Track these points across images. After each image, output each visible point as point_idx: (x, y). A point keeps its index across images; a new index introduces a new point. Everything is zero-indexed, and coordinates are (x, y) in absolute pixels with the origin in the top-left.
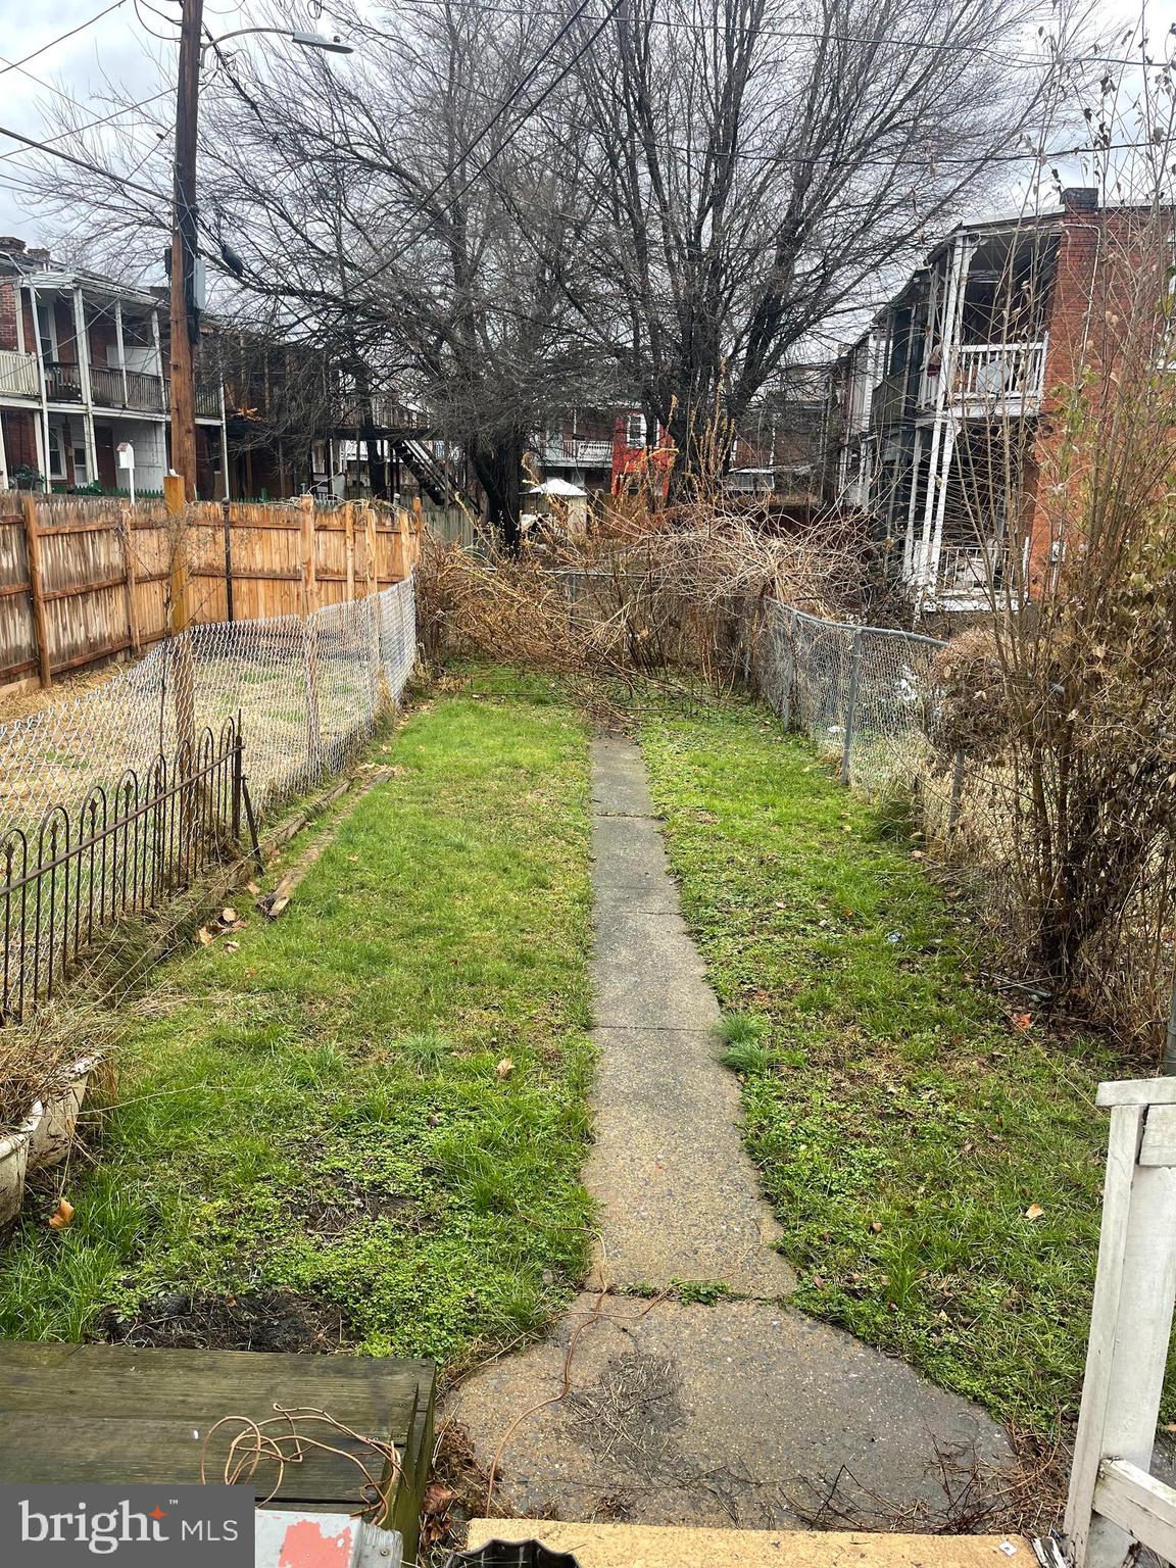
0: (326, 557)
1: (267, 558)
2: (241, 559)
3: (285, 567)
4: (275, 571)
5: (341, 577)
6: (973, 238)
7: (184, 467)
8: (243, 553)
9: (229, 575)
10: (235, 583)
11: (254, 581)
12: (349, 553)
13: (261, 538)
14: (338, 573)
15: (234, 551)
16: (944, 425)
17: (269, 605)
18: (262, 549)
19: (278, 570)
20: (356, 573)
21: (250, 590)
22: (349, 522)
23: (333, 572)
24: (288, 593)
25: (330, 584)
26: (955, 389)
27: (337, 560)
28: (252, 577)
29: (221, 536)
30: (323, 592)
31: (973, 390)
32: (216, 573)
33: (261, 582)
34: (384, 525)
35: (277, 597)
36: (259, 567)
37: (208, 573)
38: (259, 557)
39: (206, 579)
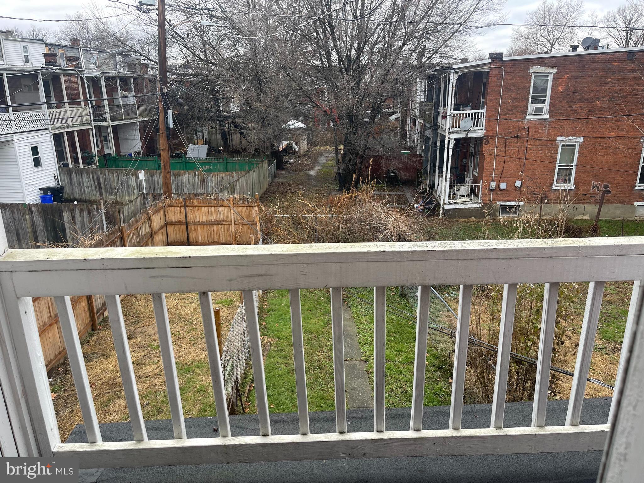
0: (223, 216)
1: (201, 217)
2: (191, 218)
3: (208, 220)
4: (204, 222)
5: (230, 223)
6: (457, 73)
7: (168, 186)
8: (192, 216)
9: (187, 224)
10: (189, 227)
11: (196, 226)
12: (232, 215)
13: (198, 210)
14: (228, 221)
15: (188, 215)
16: (449, 141)
17: (203, 234)
18: (199, 214)
19: (205, 221)
20: (235, 221)
21: (195, 229)
22: (232, 204)
23: (226, 221)
24: (210, 229)
25: (225, 226)
26: (453, 127)
27: (228, 217)
28: (196, 224)
29: (183, 210)
30: (223, 229)
31: (459, 127)
32: (181, 223)
33: (199, 226)
34: (245, 204)
35: (205, 231)
36: (198, 220)
37: (179, 223)
38: (198, 217)
39: (177, 226)
